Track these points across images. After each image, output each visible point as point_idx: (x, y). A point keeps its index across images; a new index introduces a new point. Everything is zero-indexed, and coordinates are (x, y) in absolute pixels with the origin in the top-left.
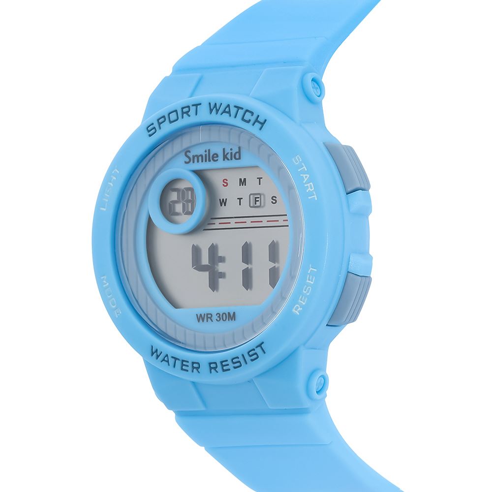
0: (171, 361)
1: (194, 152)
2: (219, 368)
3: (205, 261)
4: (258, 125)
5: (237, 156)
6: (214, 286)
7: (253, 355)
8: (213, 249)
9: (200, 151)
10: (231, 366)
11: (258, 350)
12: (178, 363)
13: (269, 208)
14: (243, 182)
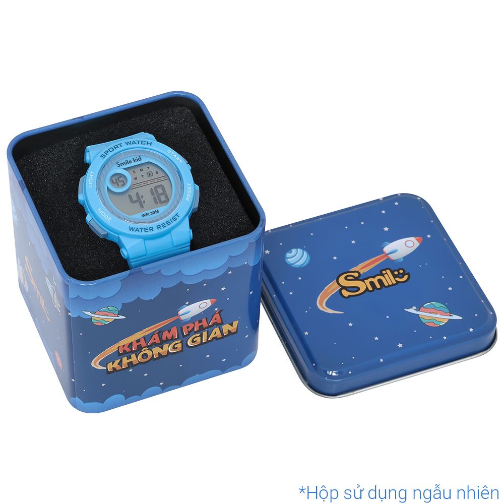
0: (140, 230)
1: (120, 162)
2: (162, 227)
3: (135, 198)
4: (149, 145)
5: (140, 159)
6: (142, 206)
7: (174, 219)
8: (137, 194)
9: (123, 161)
10: (166, 225)
11: (176, 217)
12: (143, 230)
13: (155, 176)
14: (142, 170)
